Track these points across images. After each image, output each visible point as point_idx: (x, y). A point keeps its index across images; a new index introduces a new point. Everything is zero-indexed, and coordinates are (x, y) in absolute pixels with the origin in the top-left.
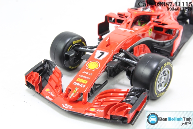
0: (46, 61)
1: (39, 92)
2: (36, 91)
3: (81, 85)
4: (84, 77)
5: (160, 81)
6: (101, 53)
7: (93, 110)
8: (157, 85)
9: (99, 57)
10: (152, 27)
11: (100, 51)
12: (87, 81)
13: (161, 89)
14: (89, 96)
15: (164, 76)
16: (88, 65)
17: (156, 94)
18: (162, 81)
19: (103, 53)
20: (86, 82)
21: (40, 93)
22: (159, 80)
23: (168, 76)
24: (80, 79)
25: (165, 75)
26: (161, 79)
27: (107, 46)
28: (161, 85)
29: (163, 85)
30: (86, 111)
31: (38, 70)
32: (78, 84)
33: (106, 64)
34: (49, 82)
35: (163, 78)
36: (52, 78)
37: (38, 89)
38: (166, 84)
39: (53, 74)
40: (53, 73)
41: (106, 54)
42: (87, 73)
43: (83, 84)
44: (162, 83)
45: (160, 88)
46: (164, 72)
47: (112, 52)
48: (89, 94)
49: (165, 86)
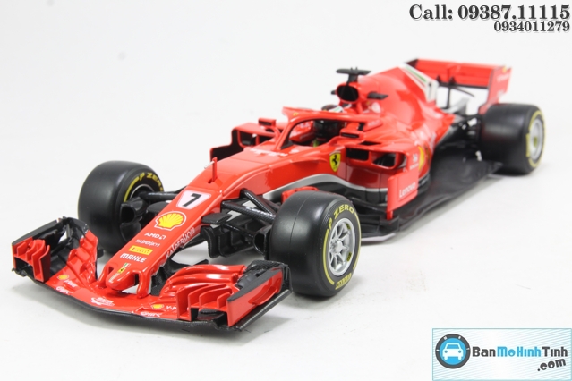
0: (67, 222)
1: (42, 280)
2: (36, 278)
3: (136, 259)
4: (146, 242)
5: (334, 251)
6: (194, 195)
7: (158, 307)
8: (330, 263)
9: (186, 205)
10: (341, 150)
11: (192, 193)
12: (151, 251)
13: (340, 270)
14: (154, 284)
15: (340, 237)
16: (161, 220)
17: (332, 283)
18: (339, 248)
19: (197, 197)
20: (148, 252)
21: (44, 283)
22: (330, 250)
23: (351, 235)
24: (137, 248)
25: (343, 234)
26: (334, 246)
27: (210, 182)
28: (339, 260)
29: (343, 258)
30: (142, 310)
31: (44, 236)
32: (130, 257)
33: (202, 218)
34: (70, 263)
35: (339, 243)
36: (76, 255)
37: (41, 274)
38: (350, 255)
39: (81, 246)
40: (81, 244)
41: (204, 197)
42: (155, 236)
43: (143, 256)
44: (339, 254)
45: (339, 266)
46: (339, 228)
47: (219, 194)
48: (154, 278)
49: (348, 259)
